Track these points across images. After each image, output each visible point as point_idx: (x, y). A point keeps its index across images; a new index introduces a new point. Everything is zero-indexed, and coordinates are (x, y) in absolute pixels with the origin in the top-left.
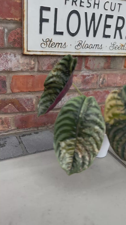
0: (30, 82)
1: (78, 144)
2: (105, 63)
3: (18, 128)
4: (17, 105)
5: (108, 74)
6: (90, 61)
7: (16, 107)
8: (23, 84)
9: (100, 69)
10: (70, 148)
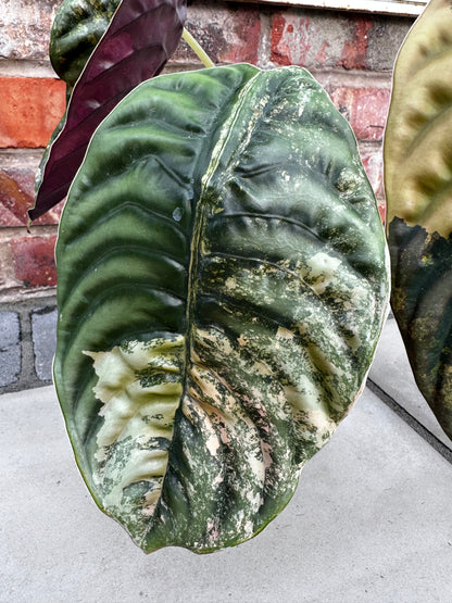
0: (53, 105)
1: (195, 372)
2: (347, 44)
3: (29, 283)
4: (13, 199)
5: (358, 90)
6: (290, 29)
7: (8, 207)
8: (25, 115)
9: (327, 69)
10: (156, 389)
